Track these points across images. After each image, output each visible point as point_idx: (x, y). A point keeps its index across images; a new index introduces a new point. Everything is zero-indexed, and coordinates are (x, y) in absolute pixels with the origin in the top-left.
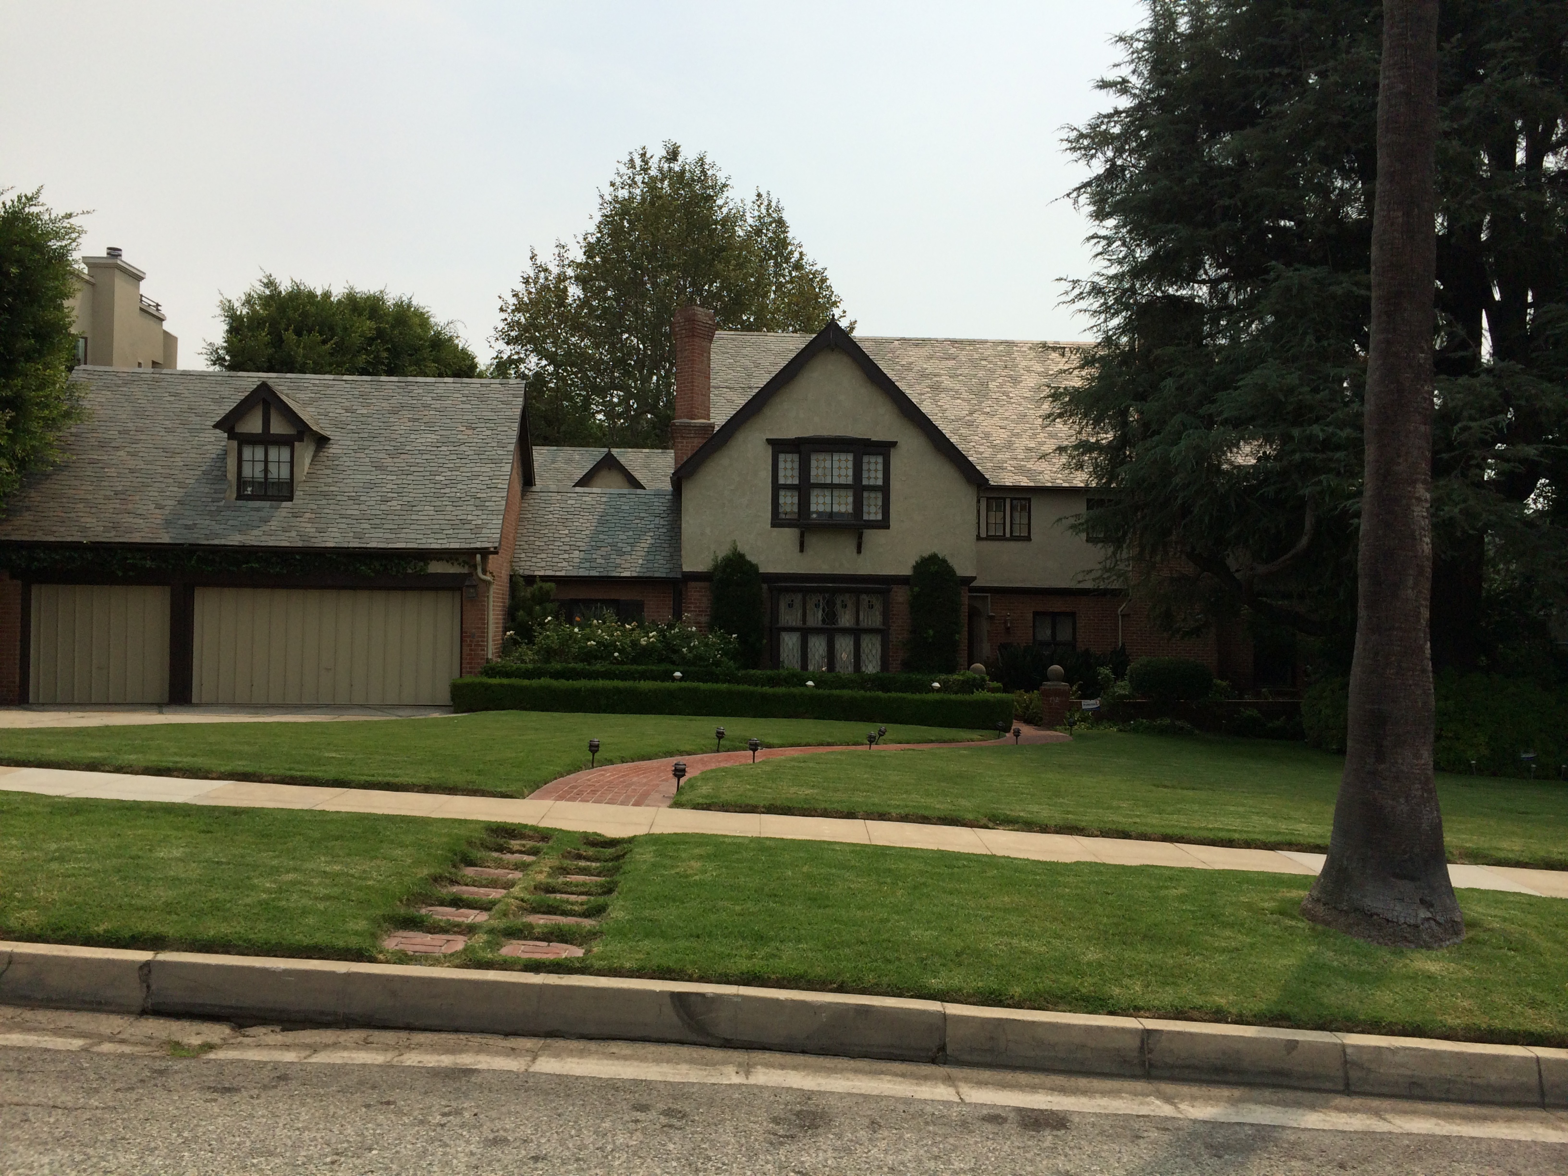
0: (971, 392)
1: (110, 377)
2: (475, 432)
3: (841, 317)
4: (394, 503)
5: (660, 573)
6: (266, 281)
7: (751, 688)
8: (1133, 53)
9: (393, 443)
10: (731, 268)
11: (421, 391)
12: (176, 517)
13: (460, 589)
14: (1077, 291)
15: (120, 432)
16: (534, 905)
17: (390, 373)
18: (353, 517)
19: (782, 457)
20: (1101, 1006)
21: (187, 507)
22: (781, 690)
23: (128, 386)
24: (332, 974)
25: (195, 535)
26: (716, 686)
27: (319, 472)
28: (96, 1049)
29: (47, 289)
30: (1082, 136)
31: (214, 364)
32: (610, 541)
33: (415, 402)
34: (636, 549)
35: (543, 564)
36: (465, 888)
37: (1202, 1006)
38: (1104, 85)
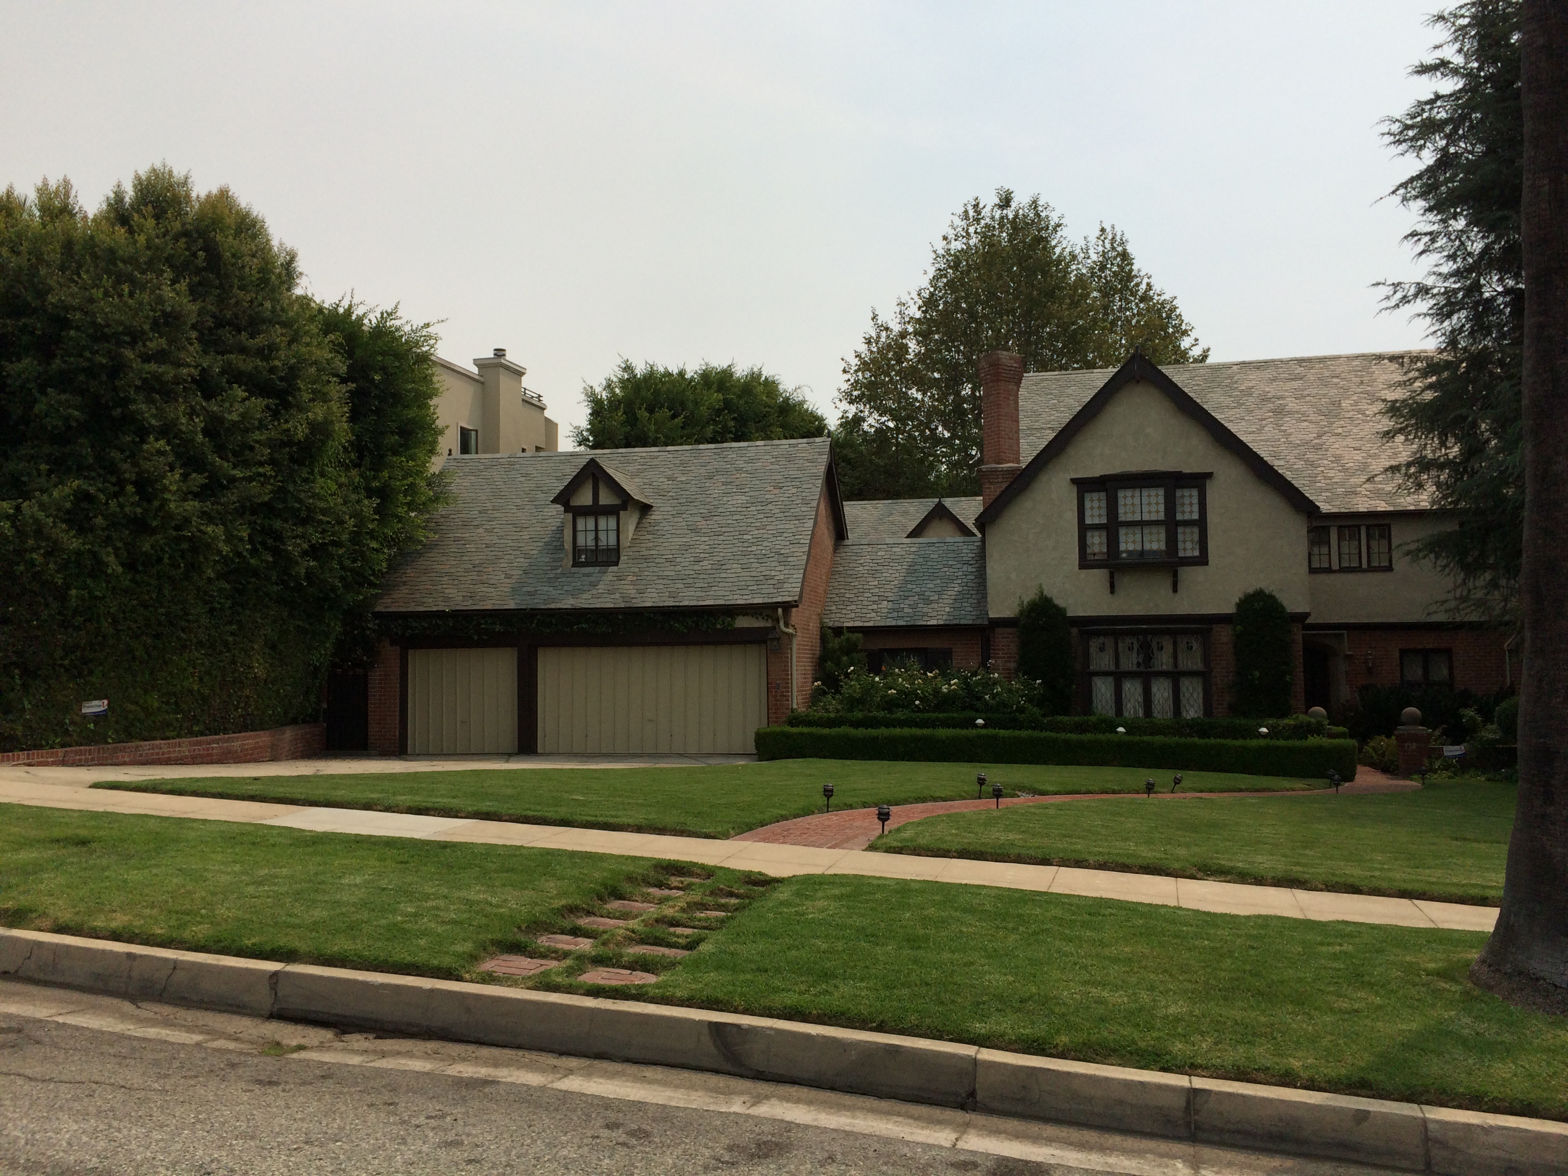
0: (1320, 412)
1: (475, 464)
2: (782, 491)
3: (1193, 345)
4: (706, 563)
5: (967, 618)
6: (624, 366)
7: (1053, 735)
8: (1455, 31)
9: (706, 507)
10: (1064, 307)
11: (734, 456)
12: (521, 585)
13: (764, 642)
14: (1399, 295)
15: (480, 512)
16: (643, 936)
17: (737, 439)
18: (670, 578)
19: (1088, 497)
20: (1154, 1061)
21: (531, 576)
22: (1087, 737)
23: (489, 470)
24: (418, 990)
25: (536, 601)
26: (1017, 733)
27: (642, 538)
28: (210, 1044)
29: (407, 391)
30: (1407, 127)
31: (580, 445)
32: (918, 590)
33: (729, 466)
34: (944, 596)
35: (853, 615)
36: (600, 919)
37: (1268, 1068)
38: (1424, 70)
